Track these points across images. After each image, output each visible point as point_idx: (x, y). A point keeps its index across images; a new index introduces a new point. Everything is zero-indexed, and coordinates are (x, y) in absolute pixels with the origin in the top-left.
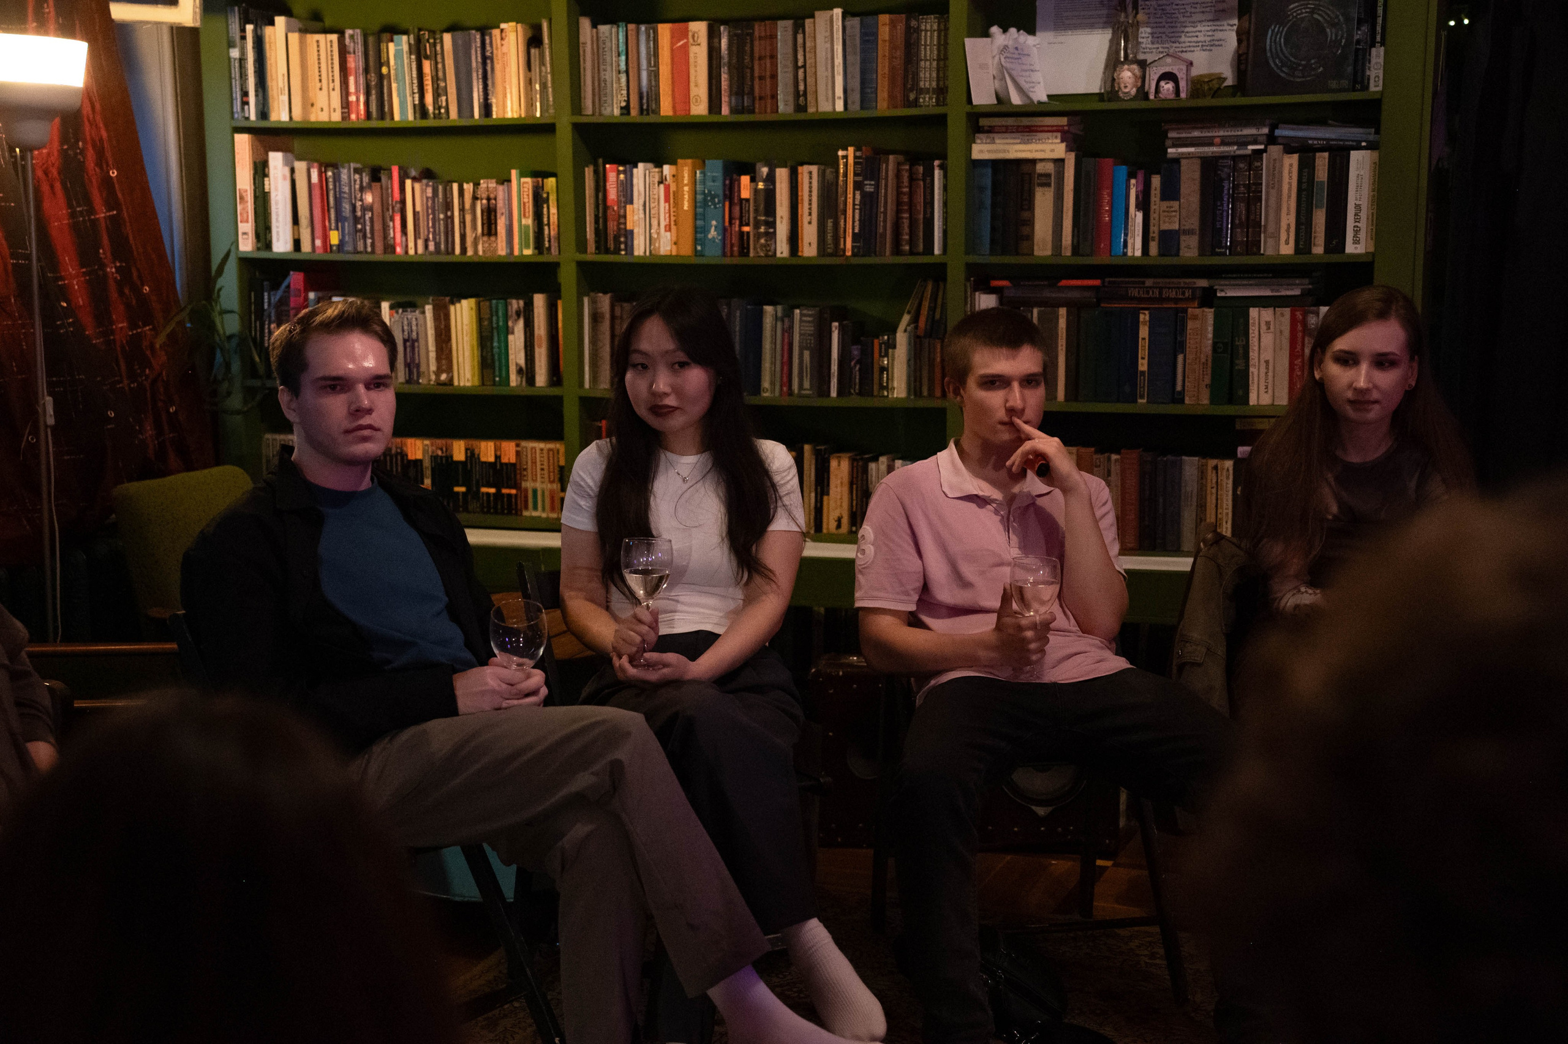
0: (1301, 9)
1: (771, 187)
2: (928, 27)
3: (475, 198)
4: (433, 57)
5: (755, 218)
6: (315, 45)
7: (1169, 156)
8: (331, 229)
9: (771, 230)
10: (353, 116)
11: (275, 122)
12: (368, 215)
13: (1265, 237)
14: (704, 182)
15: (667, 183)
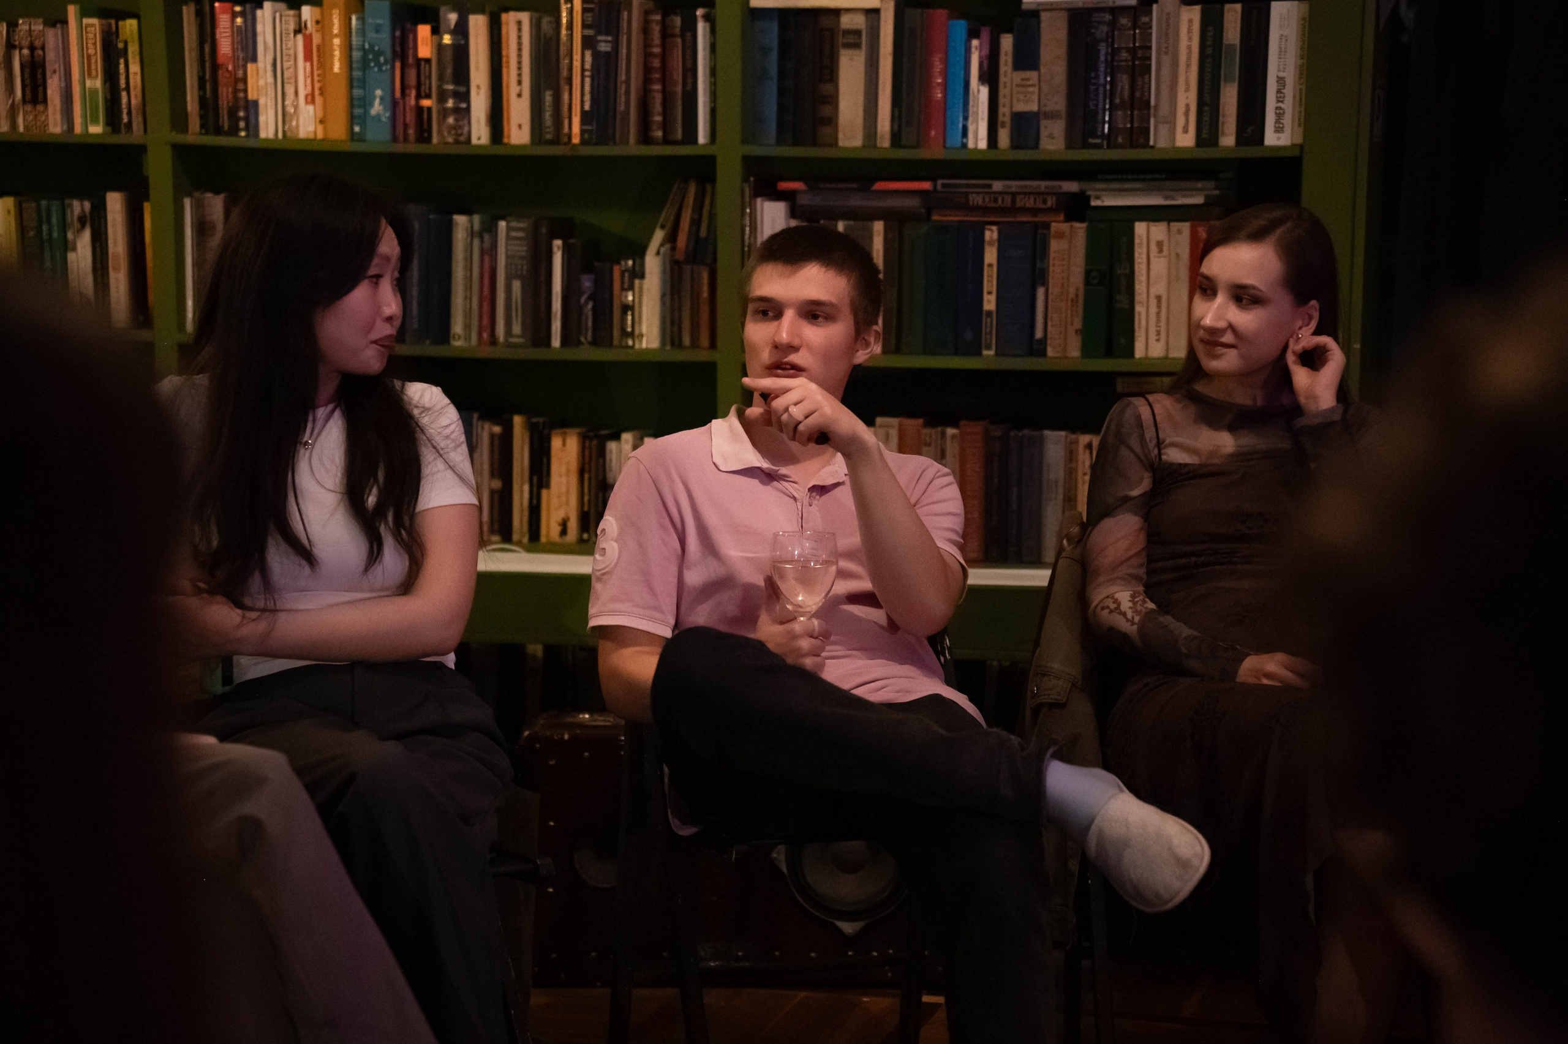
1: (463, 42)
5: (439, 87)
9: (464, 105)
15: (308, 32)
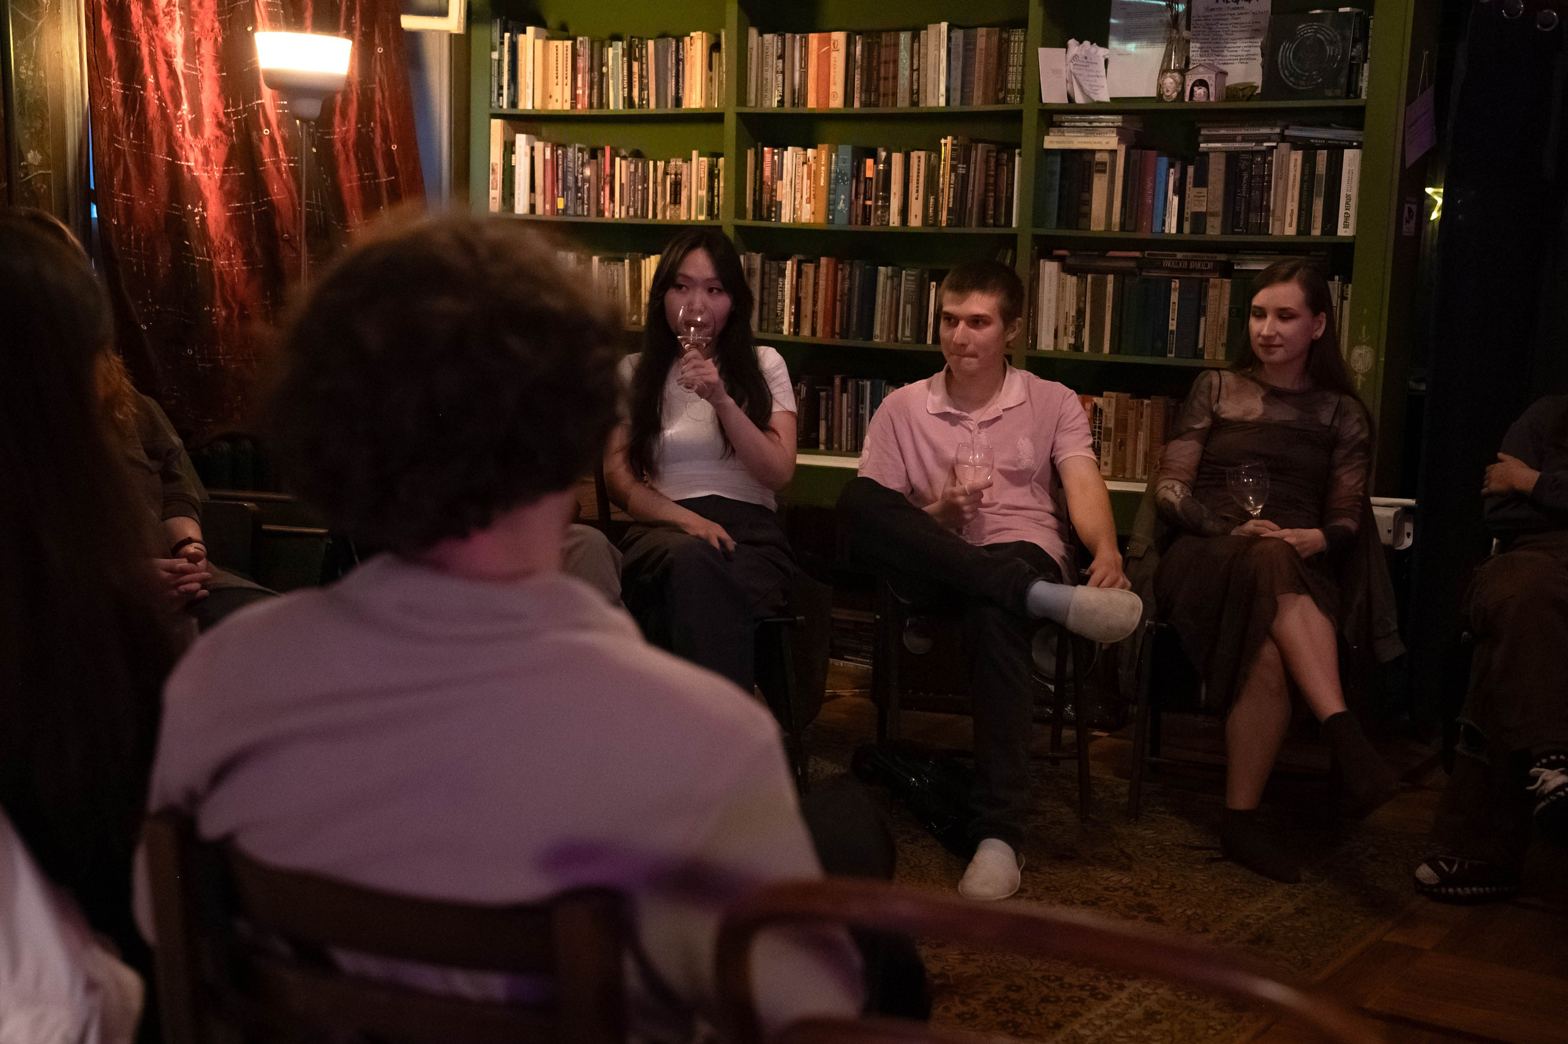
0: (1307, 30)
2: (1017, 39)
3: (666, 173)
4: (640, 60)
6: (555, 49)
7: (1200, 150)
8: (558, 197)
10: (579, 106)
11: (521, 110)
12: (587, 186)
13: (1273, 220)
14: (837, 163)
